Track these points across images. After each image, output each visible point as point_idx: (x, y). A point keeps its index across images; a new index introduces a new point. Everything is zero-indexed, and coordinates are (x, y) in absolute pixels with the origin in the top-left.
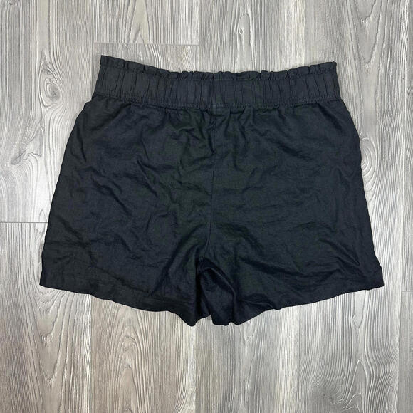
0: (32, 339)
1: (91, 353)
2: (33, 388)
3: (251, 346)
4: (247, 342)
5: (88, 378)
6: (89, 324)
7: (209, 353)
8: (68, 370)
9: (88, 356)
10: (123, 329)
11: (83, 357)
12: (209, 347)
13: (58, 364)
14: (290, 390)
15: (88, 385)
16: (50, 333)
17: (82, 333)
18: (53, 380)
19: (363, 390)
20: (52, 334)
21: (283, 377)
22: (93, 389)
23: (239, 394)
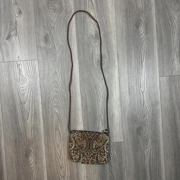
0: (19, 105)
1: (42, 109)
2: (21, 124)
3: (102, 102)
4: (101, 100)
5: (42, 118)
6: (40, 98)
7: (87, 105)
8: (34, 116)
9: (41, 110)
10: (53, 99)
11: (39, 111)
12: (86, 104)
13: (30, 114)
14: (119, 118)
15: (42, 122)
16: (26, 102)
17: (38, 102)
18: (28, 121)
19: (148, 117)
20: (27, 103)
21: (116, 113)
22: (44, 123)
23: (99, 121)
